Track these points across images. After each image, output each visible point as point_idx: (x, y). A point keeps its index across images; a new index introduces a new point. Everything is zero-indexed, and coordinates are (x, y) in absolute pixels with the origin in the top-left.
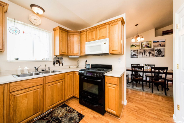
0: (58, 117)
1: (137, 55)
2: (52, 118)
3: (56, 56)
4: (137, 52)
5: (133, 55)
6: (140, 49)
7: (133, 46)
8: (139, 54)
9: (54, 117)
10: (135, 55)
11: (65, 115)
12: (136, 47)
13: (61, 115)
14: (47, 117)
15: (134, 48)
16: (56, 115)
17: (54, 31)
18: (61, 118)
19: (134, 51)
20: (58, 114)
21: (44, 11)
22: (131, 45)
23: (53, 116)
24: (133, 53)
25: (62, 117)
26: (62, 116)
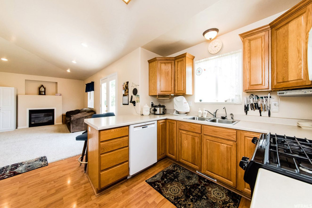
0: (206, 193)
2: (203, 187)
9: (205, 188)
11: (213, 202)
13: (212, 196)
14: (203, 182)
16: (210, 189)
18: (205, 198)
20: (212, 192)
23: (207, 187)
25: (207, 199)
26: (209, 198)
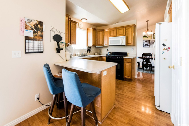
1: (149, 45)
3: (88, 46)
4: (149, 42)
5: (145, 45)
6: (152, 39)
7: (145, 36)
8: (151, 44)
10: (147, 45)
12: (148, 37)
15: (146, 39)
17: (88, 30)
19: (146, 41)
21: (87, 19)
22: (144, 36)
24: (146, 43)
